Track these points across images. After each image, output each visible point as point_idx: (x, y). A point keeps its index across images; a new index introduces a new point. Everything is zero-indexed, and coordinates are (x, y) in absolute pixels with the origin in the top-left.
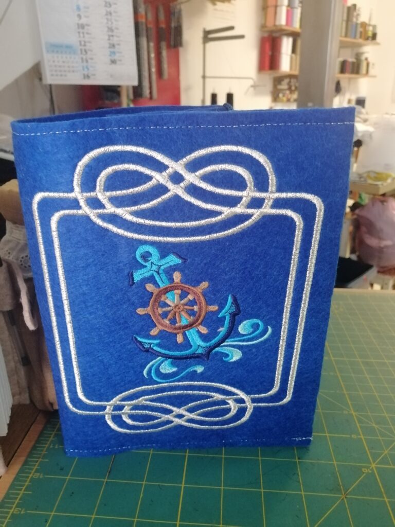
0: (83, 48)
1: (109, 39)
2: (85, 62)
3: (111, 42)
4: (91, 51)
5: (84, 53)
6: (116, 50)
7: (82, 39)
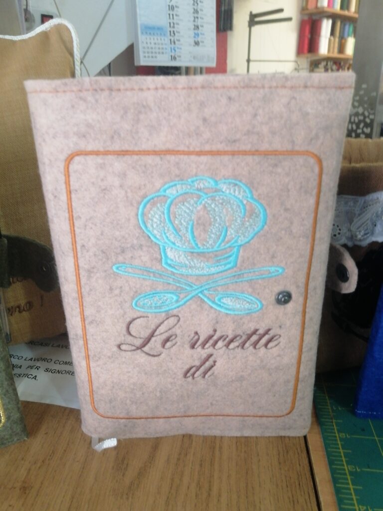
0: (172, 30)
1: (194, 21)
2: (173, 43)
3: (196, 24)
4: (179, 32)
5: (172, 34)
6: (199, 32)
7: (171, 21)
